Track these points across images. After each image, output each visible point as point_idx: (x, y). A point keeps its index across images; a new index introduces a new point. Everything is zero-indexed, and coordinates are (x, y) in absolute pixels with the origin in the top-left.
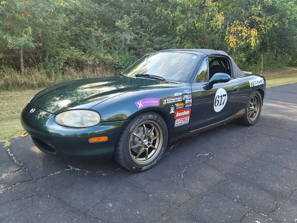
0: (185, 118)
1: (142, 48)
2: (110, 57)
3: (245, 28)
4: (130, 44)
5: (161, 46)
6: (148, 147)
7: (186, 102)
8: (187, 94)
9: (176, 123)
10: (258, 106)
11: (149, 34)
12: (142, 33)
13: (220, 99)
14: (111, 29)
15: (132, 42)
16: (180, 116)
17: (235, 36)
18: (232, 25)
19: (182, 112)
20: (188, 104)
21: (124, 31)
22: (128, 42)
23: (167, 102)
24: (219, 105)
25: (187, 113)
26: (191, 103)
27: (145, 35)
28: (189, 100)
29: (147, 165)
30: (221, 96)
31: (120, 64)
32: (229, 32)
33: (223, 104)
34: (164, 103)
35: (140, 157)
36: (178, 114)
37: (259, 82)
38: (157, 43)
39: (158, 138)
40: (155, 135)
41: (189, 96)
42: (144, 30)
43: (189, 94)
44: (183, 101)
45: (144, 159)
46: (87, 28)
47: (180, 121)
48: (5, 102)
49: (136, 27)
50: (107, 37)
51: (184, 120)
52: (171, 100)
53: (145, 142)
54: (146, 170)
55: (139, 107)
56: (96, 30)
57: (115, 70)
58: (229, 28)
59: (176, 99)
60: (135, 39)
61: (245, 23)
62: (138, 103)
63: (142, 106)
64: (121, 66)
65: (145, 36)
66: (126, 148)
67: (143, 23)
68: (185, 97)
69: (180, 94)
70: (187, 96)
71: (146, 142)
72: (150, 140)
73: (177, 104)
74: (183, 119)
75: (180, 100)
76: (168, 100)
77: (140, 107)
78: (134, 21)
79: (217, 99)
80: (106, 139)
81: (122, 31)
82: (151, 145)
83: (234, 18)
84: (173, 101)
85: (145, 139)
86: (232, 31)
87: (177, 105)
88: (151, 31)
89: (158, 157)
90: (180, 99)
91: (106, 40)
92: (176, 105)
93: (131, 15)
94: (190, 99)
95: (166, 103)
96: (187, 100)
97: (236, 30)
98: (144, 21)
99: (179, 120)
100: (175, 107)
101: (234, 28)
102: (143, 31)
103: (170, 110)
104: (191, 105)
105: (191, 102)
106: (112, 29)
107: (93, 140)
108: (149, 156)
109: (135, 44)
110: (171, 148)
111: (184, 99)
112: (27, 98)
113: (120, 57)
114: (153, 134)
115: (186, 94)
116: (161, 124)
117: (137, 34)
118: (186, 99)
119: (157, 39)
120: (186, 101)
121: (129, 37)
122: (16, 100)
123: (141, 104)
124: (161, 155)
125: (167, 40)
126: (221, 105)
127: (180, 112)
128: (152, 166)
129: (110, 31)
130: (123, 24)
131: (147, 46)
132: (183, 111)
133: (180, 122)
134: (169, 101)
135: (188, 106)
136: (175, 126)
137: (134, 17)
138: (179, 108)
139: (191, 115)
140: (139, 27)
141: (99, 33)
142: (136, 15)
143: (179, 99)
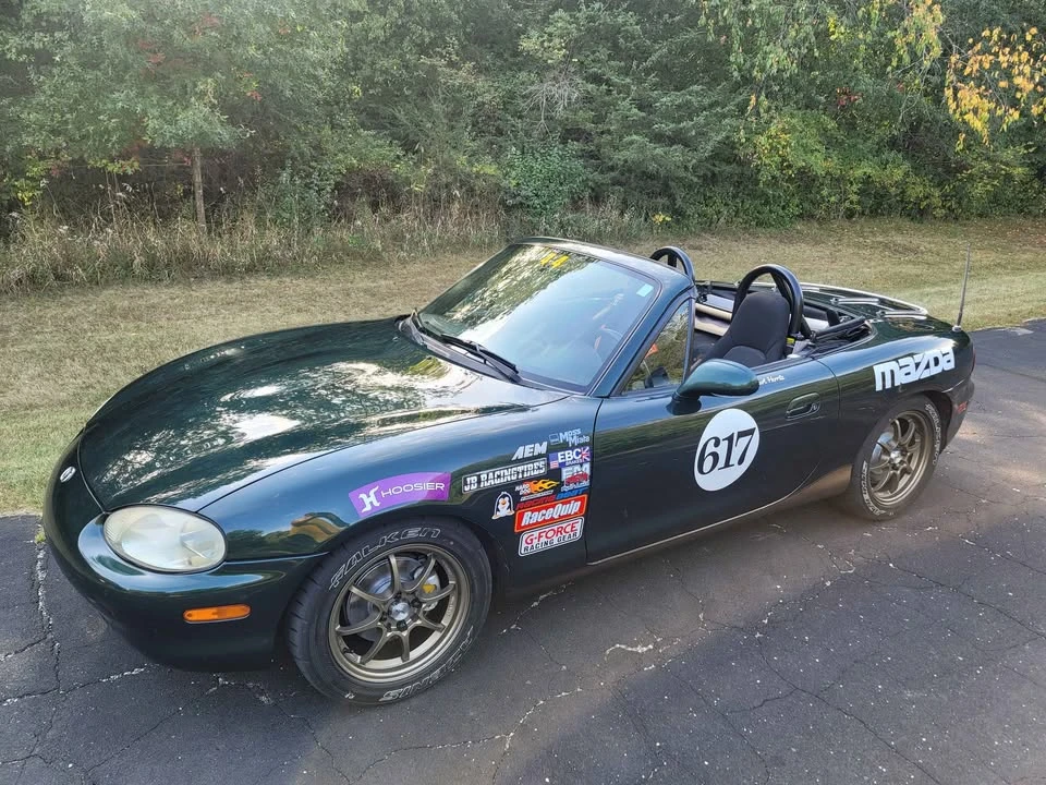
0: (564, 525)
1: (609, 132)
2: (491, 170)
3: (1025, 56)
4: (567, 119)
5: (681, 125)
6: (410, 628)
7: (566, 474)
8: (573, 448)
9: (524, 545)
10: (922, 448)
11: (640, 81)
12: (615, 79)
13: (722, 450)
14: (506, 60)
15: (575, 112)
16: (537, 523)
17: (983, 87)
18: (971, 46)
19: (546, 508)
20: (573, 479)
21: (549, 68)
22: (560, 112)
23: (479, 482)
24: (716, 468)
25: (574, 507)
26: (586, 474)
27: (623, 86)
28: (577, 468)
29: (402, 686)
30: (730, 439)
31: (523, 193)
32: (959, 72)
33: (741, 461)
34: (467, 489)
35: (382, 656)
36: (529, 518)
37: (923, 366)
38: (667, 116)
39: (456, 592)
40: (444, 582)
41: (578, 454)
42: (623, 64)
43: (580, 446)
44: (554, 474)
45: (397, 661)
46: (424, 59)
47: (540, 537)
48: (131, 325)
49: (593, 53)
50: (487, 91)
51: (556, 532)
52: (496, 473)
53: (398, 612)
54: (397, 701)
55: (364, 510)
56: (451, 64)
57: (506, 211)
58: (958, 56)
59: (520, 469)
60: (588, 99)
61: (1029, 38)
62: (363, 496)
63: (377, 504)
64: (527, 198)
65: (626, 89)
66: (316, 639)
67: (621, 40)
68: (560, 457)
69: (541, 448)
70: (570, 455)
71: (401, 611)
72: (416, 604)
73: (525, 486)
74: (555, 528)
75: (536, 473)
76: (484, 476)
77: (368, 508)
78: (589, 30)
79: (711, 448)
80: (243, 614)
81: (542, 69)
82: (419, 622)
83: (995, 7)
84: (507, 475)
85: (397, 602)
86: (972, 68)
87: (523, 489)
88: (648, 72)
89: (448, 658)
90: (539, 468)
91: (484, 103)
92: (517, 488)
93: (580, 11)
94: (581, 465)
95: (474, 487)
96: (570, 469)
97: (987, 66)
98: (627, 31)
99: (536, 534)
100: (516, 497)
101: (979, 58)
102: (620, 68)
103: (492, 508)
104: (586, 483)
105: (588, 472)
106: (511, 60)
107: (197, 616)
108: (414, 654)
109: (584, 117)
110: (536, 604)
111: (554, 465)
112: (198, 313)
113: (525, 167)
114: (434, 580)
115: (565, 446)
116: (459, 552)
117: (596, 79)
118: (563, 465)
119: (666, 100)
120: (564, 470)
121: (563, 93)
122: (163, 322)
123: (373, 498)
124: (461, 652)
125: (706, 102)
126: (727, 465)
127: (539, 510)
128: (423, 687)
129: (502, 66)
130: (546, 44)
131: (629, 126)
132: (554, 507)
133: (543, 539)
134: (489, 479)
135: (572, 486)
136: (522, 552)
137: (591, 19)
138: (531, 497)
139: (589, 514)
140: (603, 53)
141: (462, 76)
142: (599, 10)
143: (537, 469)
